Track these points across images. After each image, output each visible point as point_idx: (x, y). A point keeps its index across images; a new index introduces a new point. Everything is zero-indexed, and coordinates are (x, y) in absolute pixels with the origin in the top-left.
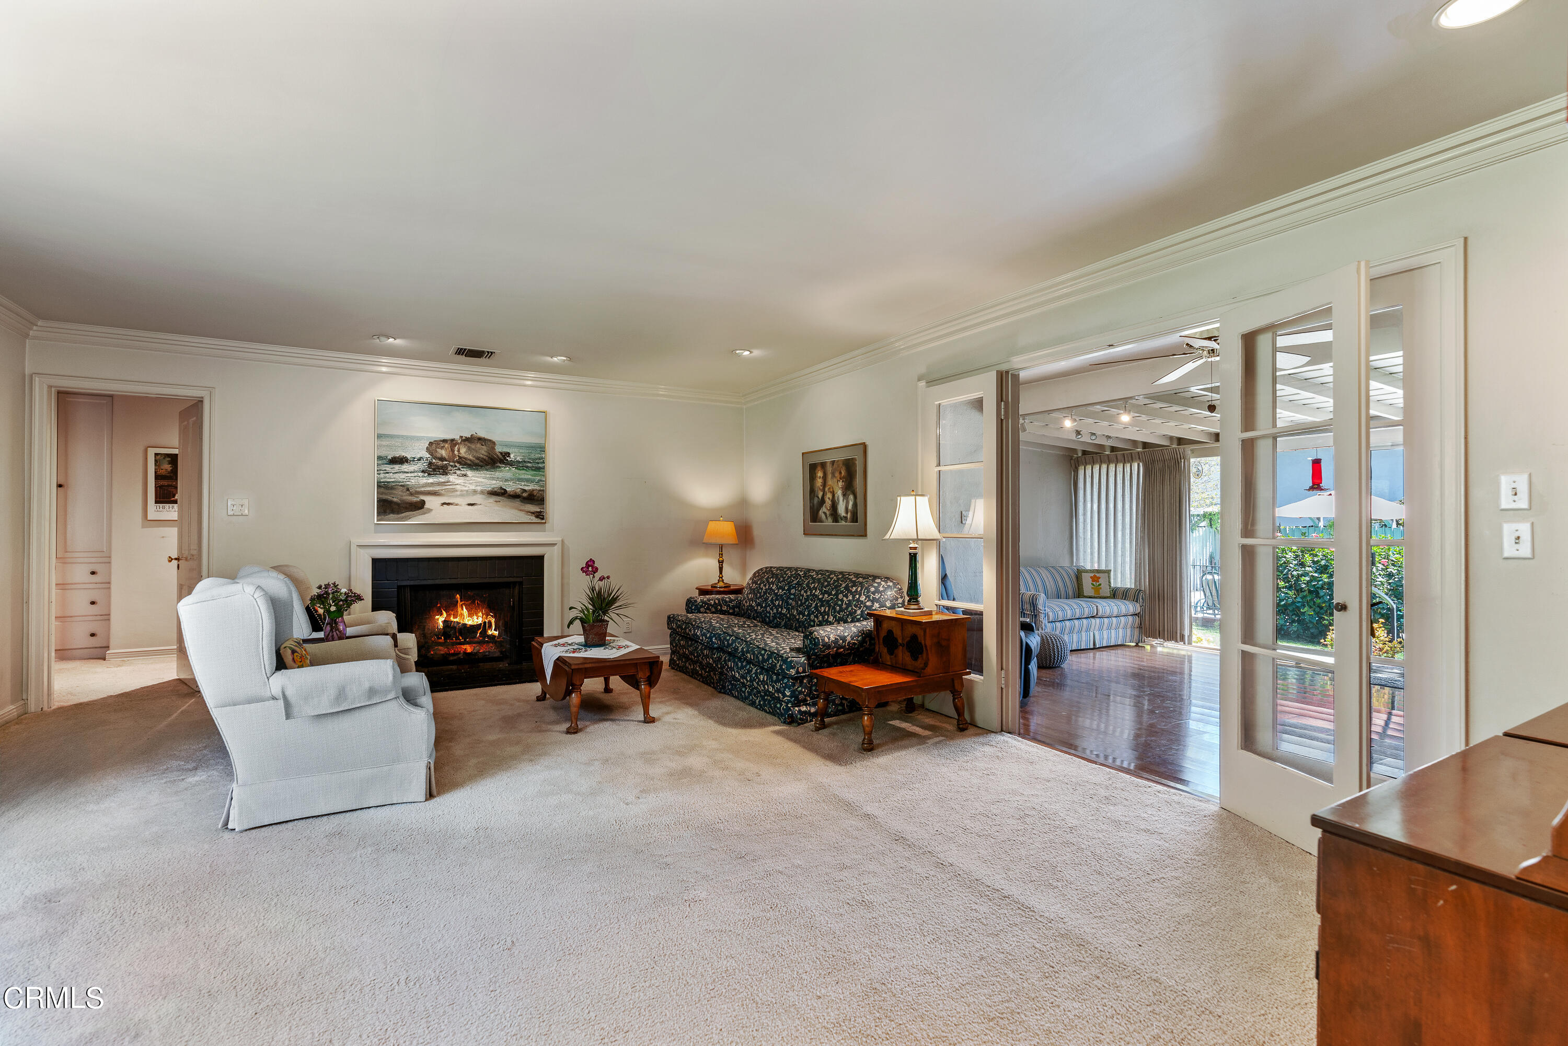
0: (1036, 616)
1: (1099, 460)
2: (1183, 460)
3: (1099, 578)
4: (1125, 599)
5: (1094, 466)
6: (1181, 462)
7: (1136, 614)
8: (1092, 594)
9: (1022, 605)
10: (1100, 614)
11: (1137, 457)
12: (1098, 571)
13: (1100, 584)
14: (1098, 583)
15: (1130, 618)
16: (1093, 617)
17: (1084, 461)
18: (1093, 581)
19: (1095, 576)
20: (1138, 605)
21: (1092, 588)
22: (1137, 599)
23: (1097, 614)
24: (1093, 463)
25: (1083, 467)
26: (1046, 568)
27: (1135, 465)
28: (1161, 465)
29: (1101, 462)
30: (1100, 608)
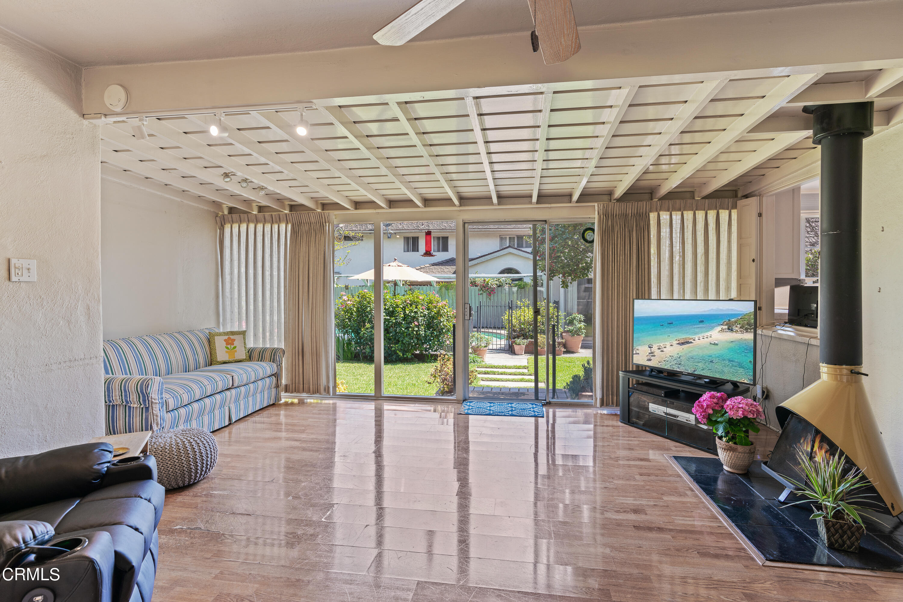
0: (147, 409)
1: (246, 219)
2: (327, 224)
3: (234, 340)
4: (261, 361)
5: (241, 225)
6: (326, 225)
7: (273, 375)
8: (226, 359)
9: (126, 396)
10: (236, 385)
11: (285, 219)
12: (233, 333)
13: (235, 347)
14: (232, 346)
15: (268, 380)
16: (228, 389)
17: (230, 219)
18: (227, 344)
19: (229, 338)
20: (275, 365)
21: (227, 352)
22: (274, 359)
23: (233, 385)
24: (241, 222)
25: (229, 225)
26: (171, 335)
27: (283, 226)
28: (307, 228)
29: (249, 221)
30: (236, 378)
